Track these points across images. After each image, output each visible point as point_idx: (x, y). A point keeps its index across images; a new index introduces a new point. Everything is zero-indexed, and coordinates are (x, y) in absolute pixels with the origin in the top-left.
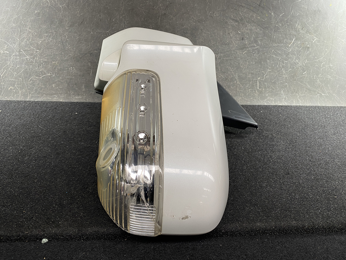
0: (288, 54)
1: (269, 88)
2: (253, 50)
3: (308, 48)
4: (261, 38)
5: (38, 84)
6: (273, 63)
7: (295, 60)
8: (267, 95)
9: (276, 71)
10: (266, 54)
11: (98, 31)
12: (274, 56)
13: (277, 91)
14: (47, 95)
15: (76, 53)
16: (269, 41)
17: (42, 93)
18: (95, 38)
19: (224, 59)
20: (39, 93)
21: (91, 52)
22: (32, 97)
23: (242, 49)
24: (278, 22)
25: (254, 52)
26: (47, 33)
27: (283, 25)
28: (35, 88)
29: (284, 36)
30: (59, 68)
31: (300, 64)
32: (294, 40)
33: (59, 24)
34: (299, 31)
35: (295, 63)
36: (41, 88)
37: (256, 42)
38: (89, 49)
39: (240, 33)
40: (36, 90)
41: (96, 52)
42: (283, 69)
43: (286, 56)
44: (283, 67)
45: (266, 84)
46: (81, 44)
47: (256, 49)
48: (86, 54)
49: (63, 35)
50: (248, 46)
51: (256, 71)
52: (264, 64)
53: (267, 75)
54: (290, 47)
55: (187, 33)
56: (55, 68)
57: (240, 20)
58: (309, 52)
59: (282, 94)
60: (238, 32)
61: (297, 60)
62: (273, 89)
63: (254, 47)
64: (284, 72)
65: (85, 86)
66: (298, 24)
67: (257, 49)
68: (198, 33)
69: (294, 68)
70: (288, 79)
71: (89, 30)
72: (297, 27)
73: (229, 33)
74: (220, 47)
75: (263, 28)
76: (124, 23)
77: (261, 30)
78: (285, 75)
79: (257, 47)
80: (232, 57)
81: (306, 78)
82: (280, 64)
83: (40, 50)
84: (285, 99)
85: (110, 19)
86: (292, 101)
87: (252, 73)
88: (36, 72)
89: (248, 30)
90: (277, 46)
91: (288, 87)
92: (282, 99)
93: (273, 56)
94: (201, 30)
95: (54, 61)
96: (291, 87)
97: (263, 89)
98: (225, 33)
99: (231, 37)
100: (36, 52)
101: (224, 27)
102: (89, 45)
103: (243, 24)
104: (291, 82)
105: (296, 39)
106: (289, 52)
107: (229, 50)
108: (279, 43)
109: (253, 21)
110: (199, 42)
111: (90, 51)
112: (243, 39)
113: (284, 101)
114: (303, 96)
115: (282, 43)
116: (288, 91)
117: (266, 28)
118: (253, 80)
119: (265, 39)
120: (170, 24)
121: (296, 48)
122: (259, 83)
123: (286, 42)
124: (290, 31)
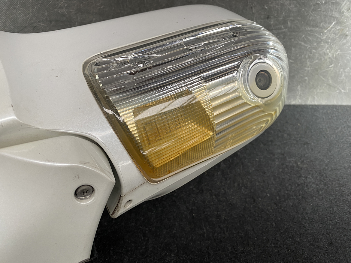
0: (320, 42)
3: (347, 36)
4: (292, 18)
7: (326, 50)
15: (8, 25)
16: (303, 22)
21: (35, 25)
27: (326, 2)
29: (323, 18)
31: (330, 55)
32: (333, 23)
34: (343, 12)
35: (325, 54)
37: (285, 22)
38: (30, 20)
39: (266, 8)
41: (43, 26)
42: (308, 61)
43: (318, 44)
44: (309, 58)
46: (15, 11)
48: (25, 27)
50: (273, 28)
54: (325, 33)
58: (345, 41)
59: (298, 91)
60: (265, 6)
61: (328, 50)
63: (281, 29)
67: (284, 32)
69: (321, 59)
72: (343, 7)
73: (251, 8)
75: (300, 5)
77: (296, 6)
79: (285, 30)
84: (300, 95)
86: (308, 98)
89: (278, 5)
90: (309, 31)
91: (307, 81)
92: (297, 95)
93: (300, 44)
96: (311, 82)
98: (247, 6)
99: (253, 13)
102: (29, 14)
105: (336, 24)
106: (322, 40)
108: (313, 27)
111: (32, 23)
112: (268, 18)
113: (299, 98)
114: (321, 93)
115: (318, 27)
116: (306, 86)
117: (303, 4)
119: (298, 20)
121: (333, 35)
123: (323, 26)
124: (332, 11)
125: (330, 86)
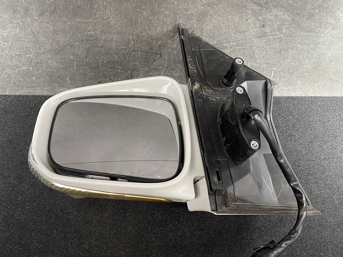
0: (317, 44)
1: (284, 78)
2: (274, 39)
4: (287, 26)
5: (16, 77)
6: (295, 53)
7: (324, 50)
8: (281, 84)
9: (297, 61)
10: (289, 43)
11: (77, 20)
12: (299, 46)
13: (293, 81)
14: (28, 87)
15: (53, 45)
16: (298, 29)
17: (21, 86)
18: (74, 29)
19: (236, 49)
20: (18, 86)
21: (72, 44)
22: (11, 90)
23: (260, 37)
24: (314, 8)
25: (274, 41)
26: (11, 23)
27: (320, 12)
28: (12, 81)
29: (318, 24)
30: (36, 61)
31: (329, 54)
32: (329, 29)
33: (24, 12)
34: (339, 19)
35: (323, 53)
36: (20, 82)
37: (280, 29)
38: (69, 41)
39: (261, 19)
40: (15, 83)
41: (77, 44)
42: (306, 59)
43: (315, 46)
44: (307, 57)
45: (282, 73)
46: (58, 36)
47: (278, 38)
48: (66, 46)
49: (33, 25)
50: (269, 35)
51: (273, 61)
52: (285, 54)
53: (286, 65)
54: (322, 37)
55: (192, 19)
56: (31, 62)
57: (264, 3)
59: (298, 84)
60: (260, 17)
61: (326, 51)
62: (289, 79)
63: (277, 35)
64: (307, 62)
65: (69, 78)
66: (341, 12)
68: (207, 20)
69: (320, 58)
70: (309, 69)
71: (65, 19)
72: (338, 15)
73: (247, 19)
74: (233, 35)
76: (110, 10)
77: (289, 16)
78: (307, 65)
79: (280, 36)
80: (247, 47)
81: (332, 68)
82: (304, 54)
83: (8, 42)
84: (301, 88)
85: (91, 6)
86: (308, 90)
87: (267, 63)
88: (9, 66)
89: (272, 16)
90: (304, 35)
91: (307, 77)
92: (297, 88)
94: (211, 15)
95: (28, 54)
96: (311, 77)
97: (278, 79)
98: (242, 18)
99: (249, 23)
100: (4, 44)
101: (241, 12)
103: (267, 8)
104: (312, 72)
105: (332, 28)
106: (319, 43)
107: (243, 38)
108: (309, 32)
109: (281, 5)
110: (207, 29)
111: (70, 43)
112: (263, 27)
113: (299, 90)
114: (322, 86)
115: (313, 32)
116: (306, 81)
117: (297, 14)
118: (267, 70)
119: (293, 27)
120: (170, 9)
121: (330, 38)
122: (274, 73)
123: (318, 31)
124: (327, 18)
125: (332, 80)
